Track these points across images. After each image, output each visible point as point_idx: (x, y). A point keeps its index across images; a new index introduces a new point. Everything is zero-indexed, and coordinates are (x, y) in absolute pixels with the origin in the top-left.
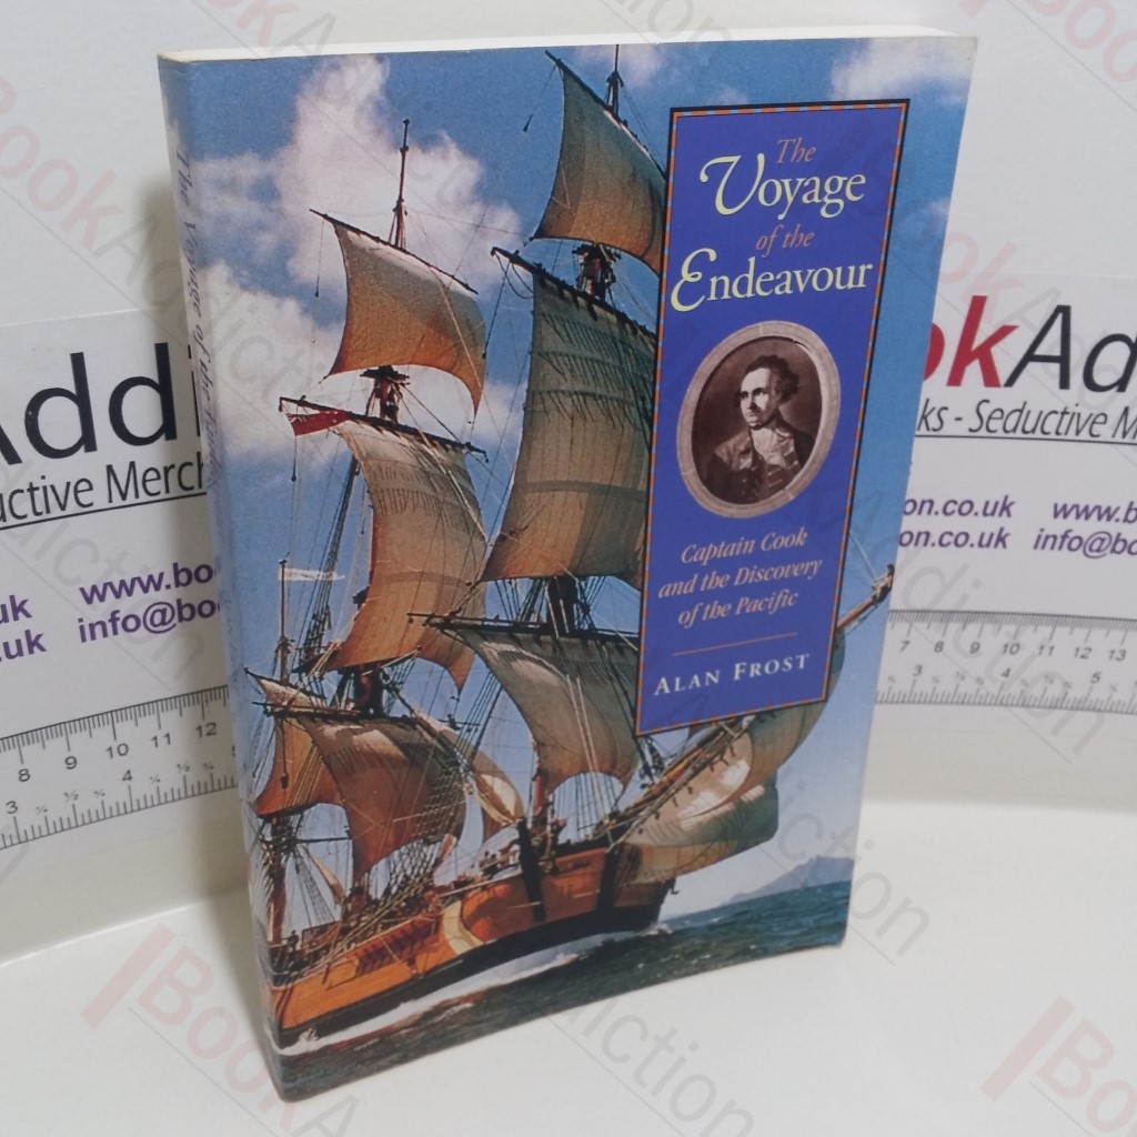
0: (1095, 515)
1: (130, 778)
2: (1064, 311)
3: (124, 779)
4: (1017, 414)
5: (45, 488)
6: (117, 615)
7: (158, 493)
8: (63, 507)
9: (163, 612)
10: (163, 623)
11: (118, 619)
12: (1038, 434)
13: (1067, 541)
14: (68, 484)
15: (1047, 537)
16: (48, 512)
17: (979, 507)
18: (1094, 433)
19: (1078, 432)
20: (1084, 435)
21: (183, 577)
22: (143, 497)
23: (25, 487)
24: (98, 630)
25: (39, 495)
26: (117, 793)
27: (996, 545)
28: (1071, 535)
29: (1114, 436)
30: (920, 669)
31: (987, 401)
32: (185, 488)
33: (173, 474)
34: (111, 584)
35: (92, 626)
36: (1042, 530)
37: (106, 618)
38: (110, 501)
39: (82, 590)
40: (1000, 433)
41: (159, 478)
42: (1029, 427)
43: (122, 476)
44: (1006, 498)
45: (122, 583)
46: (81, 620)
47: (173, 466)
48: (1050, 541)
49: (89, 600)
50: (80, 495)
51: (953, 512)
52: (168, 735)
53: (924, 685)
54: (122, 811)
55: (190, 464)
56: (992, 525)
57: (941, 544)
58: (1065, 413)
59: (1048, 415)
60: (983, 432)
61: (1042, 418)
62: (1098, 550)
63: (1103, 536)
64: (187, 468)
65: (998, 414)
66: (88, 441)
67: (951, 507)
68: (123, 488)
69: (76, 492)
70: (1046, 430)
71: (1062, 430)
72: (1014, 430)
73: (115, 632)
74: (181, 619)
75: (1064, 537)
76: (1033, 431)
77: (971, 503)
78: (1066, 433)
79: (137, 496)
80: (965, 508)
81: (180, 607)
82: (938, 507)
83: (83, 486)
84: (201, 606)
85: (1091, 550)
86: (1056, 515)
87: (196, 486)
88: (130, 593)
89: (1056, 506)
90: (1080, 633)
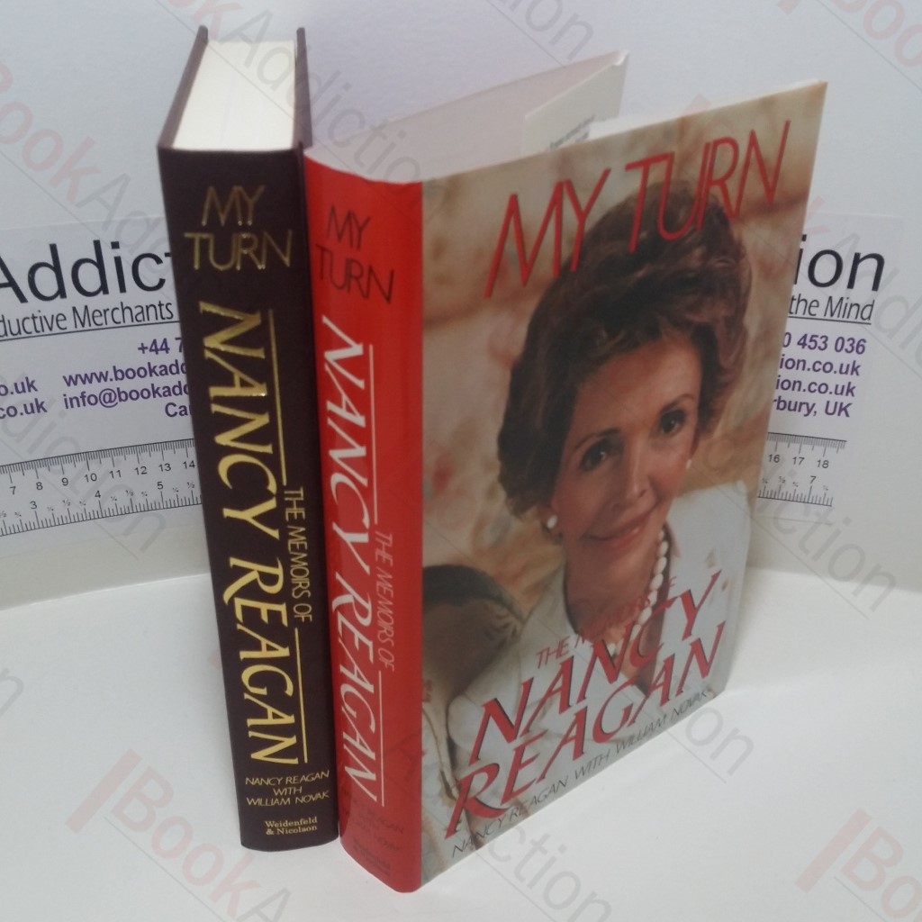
5: (41, 318)
8: (51, 329)
9: (110, 395)
14: (53, 316)
16: (43, 331)
21: (119, 375)
22: (93, 326)
23: (30, 316)
24: (74, 401)
25: (38, 321)
32: (115, 322)
33: (109, 313)
34: (80, 376)
35: (71, 399)
37: (79, 395)
38: (76, 327)
39: (64, 378)
43: (81, 312)
46: (65, 395)
49: (69, 384)
50: (60, 323)
55: (117, 308)
64: (116, 312)
66: (61, 292)
69: (57, 321)
73: (84, 405)
74: (121, 400)
79: (90, 325)
83: (61, 317)
84: (131, 393)
88: (90, 382)
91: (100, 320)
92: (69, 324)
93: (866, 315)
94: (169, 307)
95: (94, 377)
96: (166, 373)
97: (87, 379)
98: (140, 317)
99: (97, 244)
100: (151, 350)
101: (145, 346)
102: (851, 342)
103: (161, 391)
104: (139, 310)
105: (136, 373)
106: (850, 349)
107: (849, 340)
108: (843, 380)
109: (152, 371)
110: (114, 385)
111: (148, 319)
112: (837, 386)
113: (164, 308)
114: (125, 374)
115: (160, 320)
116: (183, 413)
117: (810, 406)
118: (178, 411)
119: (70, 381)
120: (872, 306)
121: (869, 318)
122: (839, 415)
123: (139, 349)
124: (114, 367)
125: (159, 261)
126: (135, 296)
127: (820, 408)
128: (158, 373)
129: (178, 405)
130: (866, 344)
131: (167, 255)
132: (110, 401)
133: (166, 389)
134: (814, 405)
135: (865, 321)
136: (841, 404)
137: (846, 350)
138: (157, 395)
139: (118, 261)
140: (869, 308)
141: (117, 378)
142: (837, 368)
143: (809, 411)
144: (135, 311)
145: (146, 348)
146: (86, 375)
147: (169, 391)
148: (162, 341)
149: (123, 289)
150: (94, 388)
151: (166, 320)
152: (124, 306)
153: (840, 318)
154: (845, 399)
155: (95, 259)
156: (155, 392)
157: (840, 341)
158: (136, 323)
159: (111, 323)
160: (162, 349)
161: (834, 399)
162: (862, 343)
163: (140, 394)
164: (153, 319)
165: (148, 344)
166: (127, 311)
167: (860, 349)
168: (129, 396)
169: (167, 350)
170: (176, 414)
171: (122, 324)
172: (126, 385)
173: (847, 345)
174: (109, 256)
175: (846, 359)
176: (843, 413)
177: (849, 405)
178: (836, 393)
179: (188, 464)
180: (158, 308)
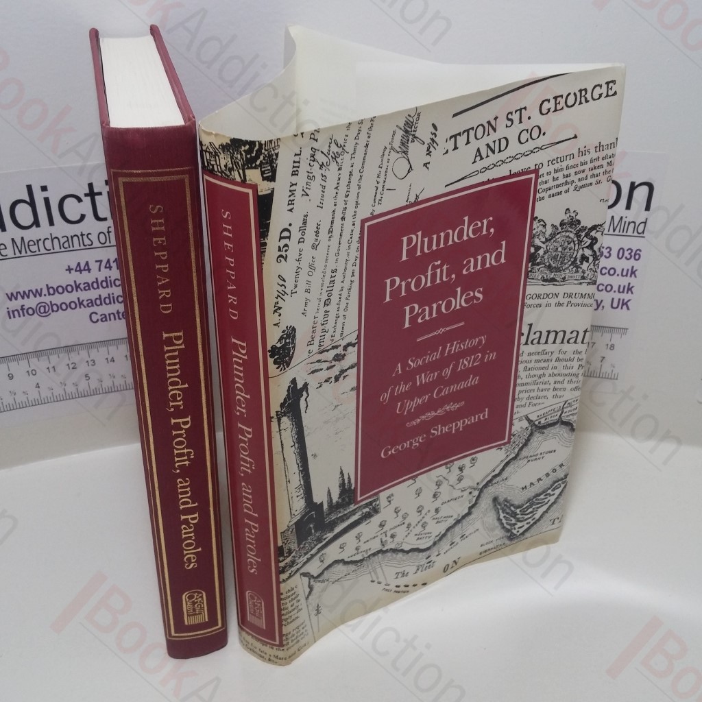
91: (34, 248)
92: (9, 252)
93: (640, 230)
94: (89, 236)
95: (31, 293)
96: (89, 289)
97: (25, 295)
98: (66, 245)
99: (29, 188)
100: (76, 271)
101: (71, 267)
102: (630, 251)
103: (85, 303)
104: (66, 239)
105: (65, 289)
106: (629, 257)
107: (627, 250)
108: (624, 281)
109: (78, 287)
110: (47, 299)
111: (73, 246)
112: (620, 286)
113: (85, 237)
114: (56, 290)
115: (82, 247)
116: (104, 319)
117: (599, 302)
118: (100, 318)
119: (11, 297)
120: (645, 223)
121: (643, 232)
122: (622, 308)
123: (67, 270)
124: (47, 285)
125: (80, 200)
126: (61, 229)
127: (607, 303)
128: (82, 288)
129: (100, 314)
130: (641, 253)
131: (86, 195)
132: (45, 312)
133: (89, 301)
134: (602, 301)
135: (641, 235)
136: (623, 300)
137: (626, 258)
138: (82, 306)
139: (47, 200)
140: (643, 225)
141: (49, 294)
142: (619, 272)
143: (598, 306)
144: (62, 241)
145: (72, 269)
146: (24, 292)
147: (92, 303)
148: (84, 264)
149: (51, 223)
150: (32, 302)
151: (88, 247)
152: (53, 237)
153: (621, 233)
154: (626, 296)
155: (28, 200)
156: (81, 303)
157: (621, 251)
158: (63, 249)
159: (43, 251)
160: (84, 270)
161: (617, 296)
162: (638, 252)
163: (69, 306)
164: (76, 246)
165: (74, 266)
166: (56, 241)
167: (637, 257)
168: (59, 307)
169: (89, 270)
170: (98, 320)
171: (52, 251)
172: (57, 299)
173: (626, 254)
174: (39, 197)
175: (626, 264)
176: (625, 307)
177: (629, 300)
178: (619, 292)
179: (109, 360)
180: (80, 237)
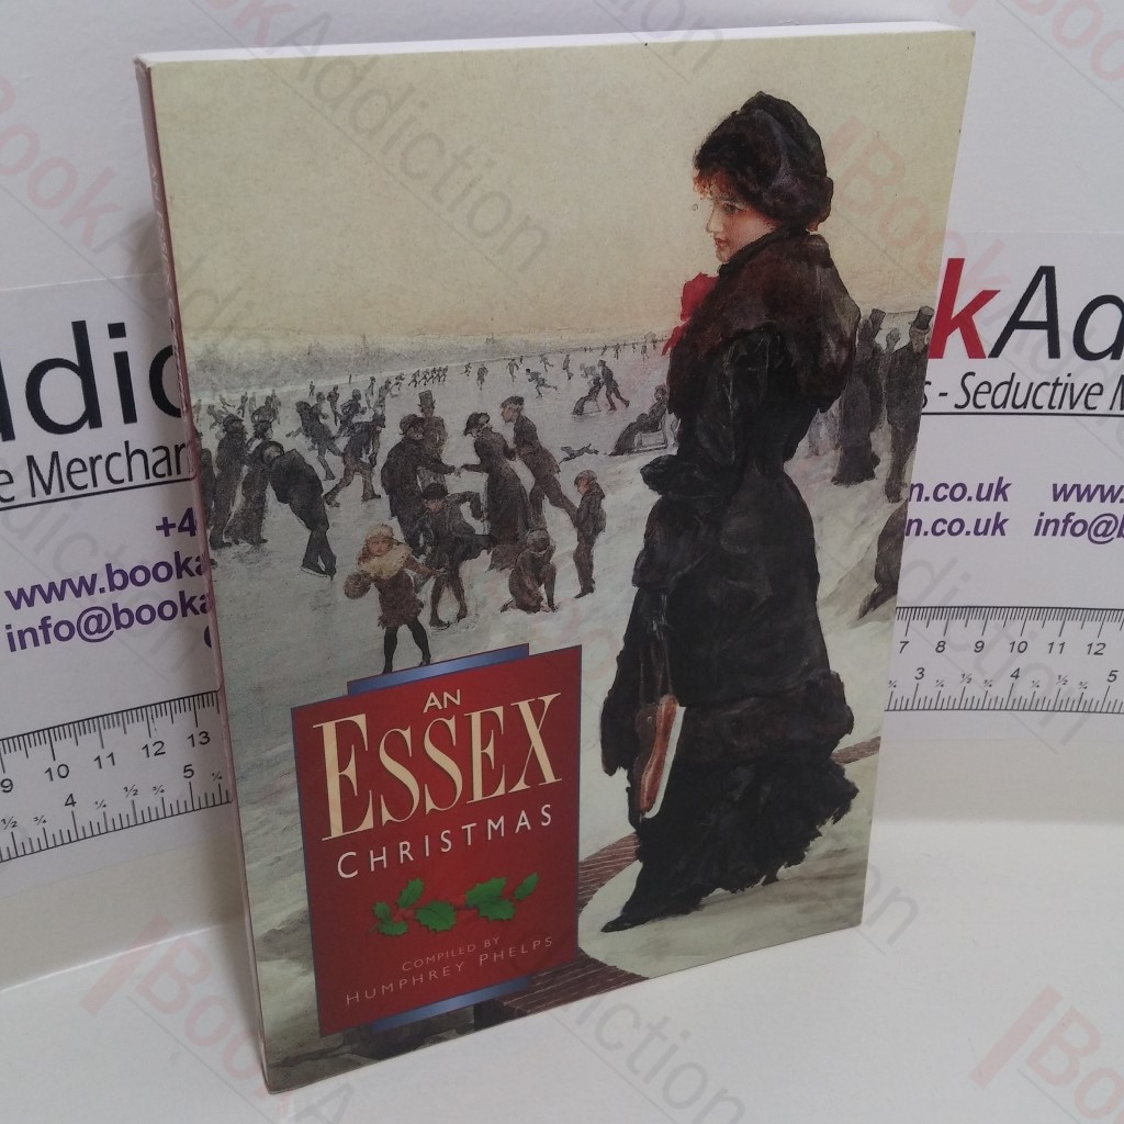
0: (1098, 495)
1: (73, 803)
2: (1047, 273)
3: (66, 805)
4: (1006, 386)
6: (48, 622)
7: (85, 487)
10: (99, 630)
11: (50, 626)
12: (1029, 408)
13: (1070, 525)
15: (1048, 522)
17: (972, 492)
18: (1090, 405)
19: (1072, 406)
20: (1079, 408)
26: (60, 821)
27: (993, 534)
28: (1074, 519)
29: (1111, 409)
30: (922, 671)
31: (973, 374)
36: (1042, 514)
40: (989, 408)
41: (85, 470)
42: (1019, 401)
44: (1001, 479)
45: (52, 586)
47: (99, 457)
48: (1052, 525)
51: (945, 497)
52: (111, 755)
53: (928, 689)
54: (66, 840)
56: (988, 510)
57: (935, 533)
58: (1056, 384)
59: (1039, 387)
60: (970, 408)
61: (1033, 391)
62: (1104, 534)
63: (1108, 519)
65: (985, 388)
67: (942, 492)
68: (47, 482)
70: (1038, 403)
71: (1056, 403)
72: (1004, 404)
75: (1067, 521)
76: (1025, 405)
77: (963, 486)
78: (1060, 407)
80: (957, 492)
81: (117, 614)
82: (928, 492)
85: (1097, 535)
86: (1056, 498)
87: (126, 479)
89: (1055, 486)
90: (1092, 626)
